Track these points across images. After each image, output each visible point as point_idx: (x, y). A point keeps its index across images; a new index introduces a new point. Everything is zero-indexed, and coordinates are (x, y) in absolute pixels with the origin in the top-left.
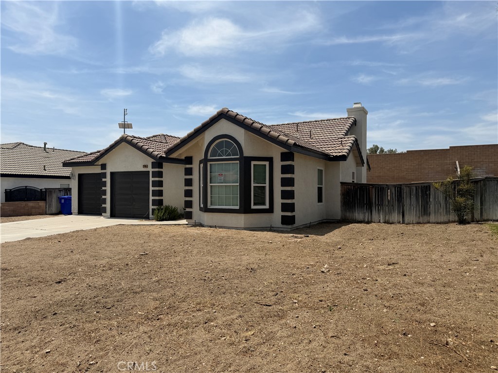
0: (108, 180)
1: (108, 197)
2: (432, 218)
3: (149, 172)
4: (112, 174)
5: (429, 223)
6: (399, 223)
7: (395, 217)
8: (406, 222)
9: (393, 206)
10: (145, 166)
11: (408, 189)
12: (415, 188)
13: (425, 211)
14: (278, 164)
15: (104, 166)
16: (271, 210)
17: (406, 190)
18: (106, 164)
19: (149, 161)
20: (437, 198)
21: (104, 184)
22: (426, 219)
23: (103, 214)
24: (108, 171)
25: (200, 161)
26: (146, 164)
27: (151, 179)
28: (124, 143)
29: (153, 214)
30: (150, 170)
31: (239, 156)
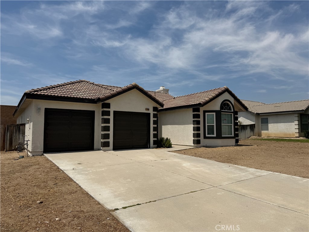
0: (111, 117)
1: (111, 132)
3: (149, 114)
4: (115, 112)
15: (108, 106)
18: (110, 104)
19: (151, 105)
21: (108, 121)
24: (112, 110)
25: (204, 111)
26: (148, 108)
27: (152, 119)
28: (135, 89)
29: (154, 144)
30: (152, 112)
31: (232, 111)
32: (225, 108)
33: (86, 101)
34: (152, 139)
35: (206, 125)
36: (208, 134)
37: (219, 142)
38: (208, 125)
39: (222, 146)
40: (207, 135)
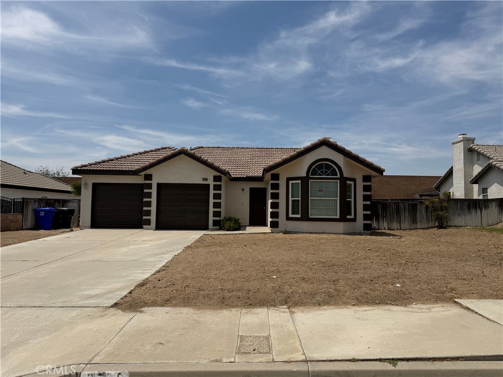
0: (154, 191)
1: (153, 209)
2: (419, 226)
3: (209, 185)
4: (159, 185)
5: (417, 229)
6: (398, 229)
7: (395, 225)
8: (402, 228)
9: (393, 217)
10: (206, 179)
11: (403, 206)
12: (407, 205)
13: (414, 220)
14: (360, 184)
15: (149, 177)
16: (354, 220)
17: (402, 206)
18: (152, 175)
19: (210, 174)
20: (421, 212)
21: (149, 195)
22: (414, 226)
23: (144, 226)
24: (154, 182)
25: (287, 178)
26: (205, 177)
27: (212, 192)
28: (183, 155)
29: (214, 225)
30: (211, 183)
31: (339, 176)
32: (322, 172)
33: (130, 173)
34: (211, 218)
35: (291, 199)
36: (293, 213)
37: (305, 225)
38: (293, 201)
39: (311, 233)
40: (291, 216)
